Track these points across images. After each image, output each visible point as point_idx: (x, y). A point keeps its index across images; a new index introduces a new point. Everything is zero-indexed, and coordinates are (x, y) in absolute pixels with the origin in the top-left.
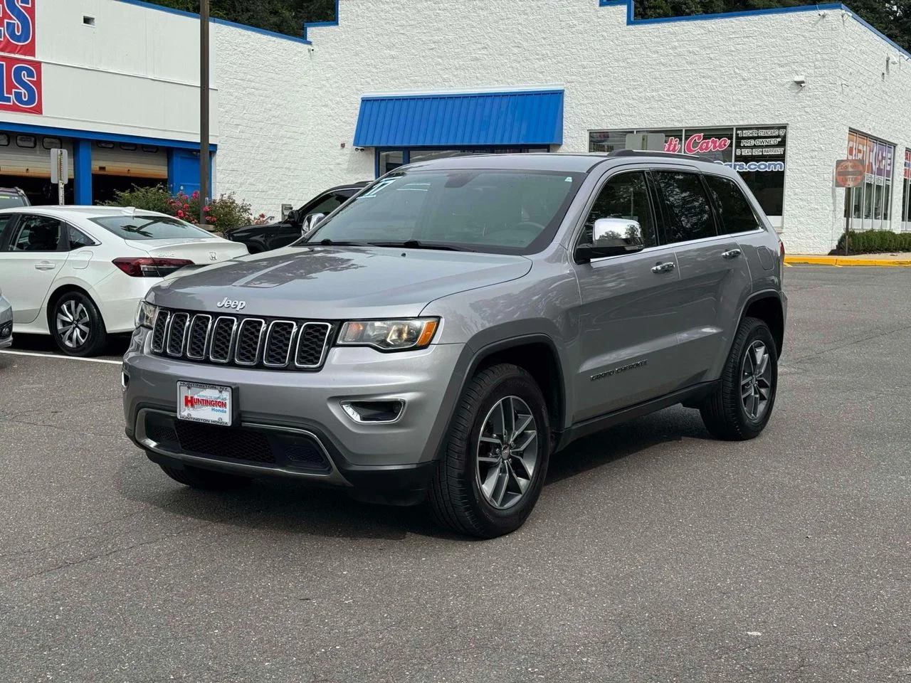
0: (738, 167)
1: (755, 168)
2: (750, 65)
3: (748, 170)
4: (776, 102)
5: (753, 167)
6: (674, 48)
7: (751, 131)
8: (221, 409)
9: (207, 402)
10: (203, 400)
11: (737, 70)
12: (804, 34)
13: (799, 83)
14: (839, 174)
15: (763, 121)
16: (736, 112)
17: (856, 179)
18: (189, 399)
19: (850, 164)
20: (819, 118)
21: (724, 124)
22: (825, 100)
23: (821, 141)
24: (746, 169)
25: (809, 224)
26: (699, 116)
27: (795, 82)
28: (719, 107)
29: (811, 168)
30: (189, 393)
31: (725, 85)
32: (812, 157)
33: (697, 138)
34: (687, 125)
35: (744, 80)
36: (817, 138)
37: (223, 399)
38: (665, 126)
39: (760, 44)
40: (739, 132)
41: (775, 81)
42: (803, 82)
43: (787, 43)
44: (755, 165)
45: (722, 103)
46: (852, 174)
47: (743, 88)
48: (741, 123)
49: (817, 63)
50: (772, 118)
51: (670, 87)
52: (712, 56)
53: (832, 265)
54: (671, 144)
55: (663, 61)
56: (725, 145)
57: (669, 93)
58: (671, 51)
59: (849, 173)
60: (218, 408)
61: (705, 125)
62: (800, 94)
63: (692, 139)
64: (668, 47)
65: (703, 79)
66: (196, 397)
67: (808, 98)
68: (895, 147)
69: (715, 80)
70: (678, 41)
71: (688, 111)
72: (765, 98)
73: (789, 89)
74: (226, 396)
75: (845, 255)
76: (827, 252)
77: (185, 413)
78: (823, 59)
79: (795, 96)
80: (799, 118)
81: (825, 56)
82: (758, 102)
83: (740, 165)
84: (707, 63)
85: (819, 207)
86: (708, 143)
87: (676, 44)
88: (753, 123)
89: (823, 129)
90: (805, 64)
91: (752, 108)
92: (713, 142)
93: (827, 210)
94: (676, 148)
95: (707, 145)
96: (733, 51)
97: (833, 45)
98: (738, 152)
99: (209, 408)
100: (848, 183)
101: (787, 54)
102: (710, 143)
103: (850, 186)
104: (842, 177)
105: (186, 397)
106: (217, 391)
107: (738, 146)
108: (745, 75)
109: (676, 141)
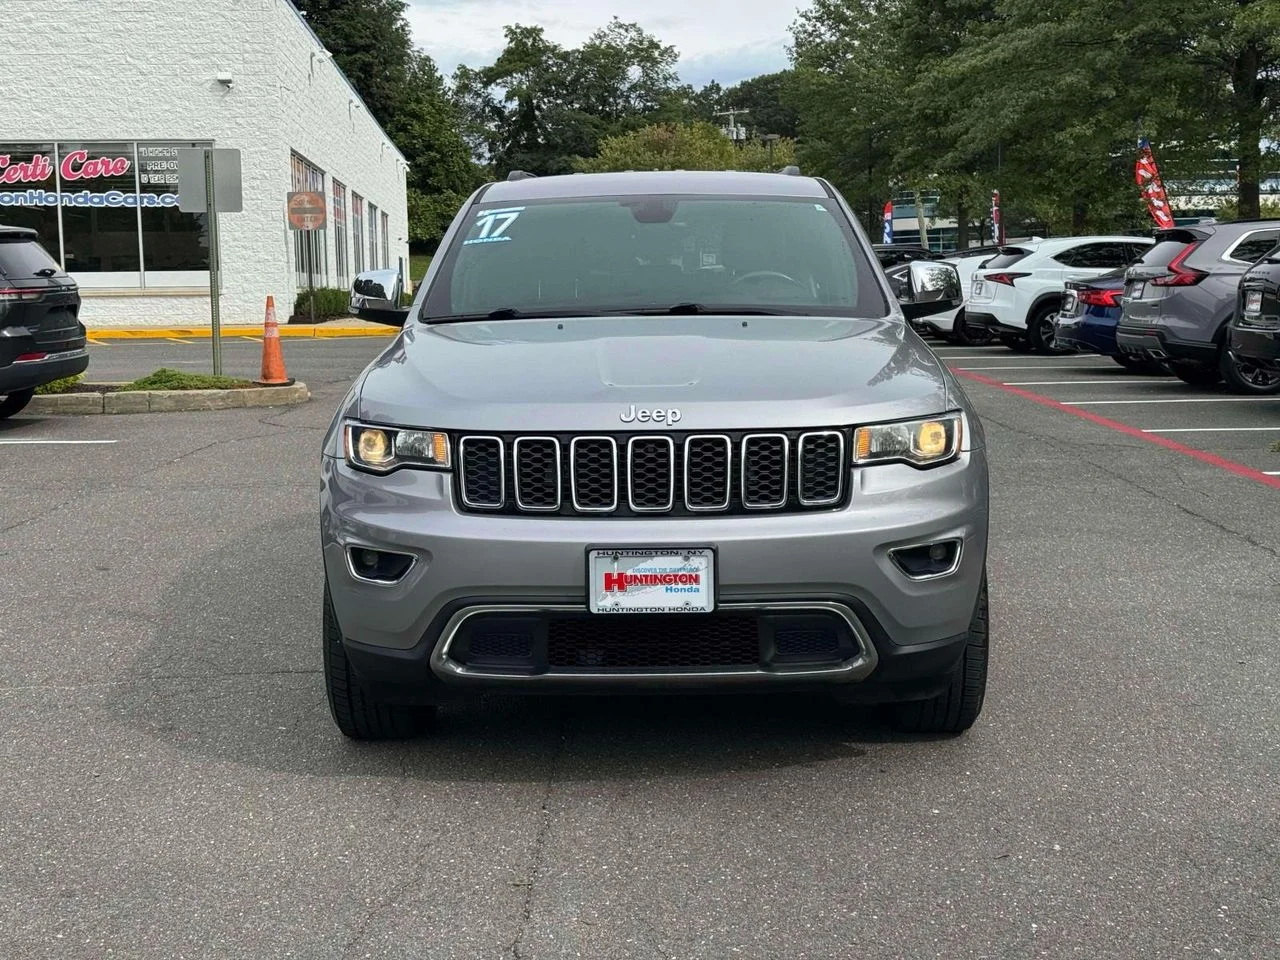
0: (145, 200)
1: (172, 202)
2: (150, 54)
3: (162, 205)
4: (193, 107)
5: (168, 200)
6: (28, 21)
7: (160, 149)
8: (688, 586)
9: (654, 579)
10: (646, 576)
11: (129, 59)
12: (222, 12)
13: (225, 83)
14: (292, 211)
15: (178, 134)
16: (135, 120)
17: (316, 219)
18: (615, 577)
19: (306, 198)
20: (258, 133)
21: (118, 137)
22: (263, 109)
23: (265, 166)
24: (158, 203)
25: (257, 282)
26: (78, 124)
27: (219, 81)
28: (107, 112)
29: (253, 202)
30: (615, 569)
31: (114, 80)
32: (253, 188)
33: (78, 156)
34: (61, 138)
35: (142, 73)
36: (257, 162)
37: (692, 570)
38: (25, 138)
39: (161, 23)
40: (142, 149)
41: (189, 79)
42: (230, 81)
43: (201, 24)
44: (172, 198)
45: (113, 106)
46: (310, 211)
47: (142, 86)
48: (145, 136)
49: (246, 55)
50: (191, 131)
51: (27, 79)
52: (90, 36)
53: (309, 337)
54: (36, 165)
55: (12, 40)
56: (123, 168)
57: (27, 88)
58: (23, 25)
59: (305, 211)
60: (680, 586)
61: (89, 138)
62: (227, 99)
63: (70, 159)
64: (17, 18)
65: (78, 70)
66: (629, 573)
67: (239, 105)
68: (323, 175)
69: (95, 70)
70: (32, 10)
71: (61, 117)
72: (178, 102)
73: (212, 90)
74: (702, 565)
75: (311, 323)
76: (286, 320)
77: (603, 601)
78: (256, 51)
79: (219, 101)
80: (229, 132)
81: (257, 47)
82: (167, 107)
83: (148, 198)
84: (84, 46)
85: (270, 258)
86: (96, 165)
87: (31, 15)
88: (162, 138)
89: (264, 148)
90: (230, 56)
91: (158, 116)
92: (103, 163)
93: (280, 261)
94: (46, 172)
95: (95, 168)
96: (120, 31)
97: (267, 32)
98: (145, 179)
99: (660, 588)
100: (306, 223)
101: (204, 40)
102: (100, 166)
103: (310, 228)
104: (296, 216)
105: (608, 577)
106: (679, 559)
107: (143, 170)
108: (143, 66)
109: (46, 160)
